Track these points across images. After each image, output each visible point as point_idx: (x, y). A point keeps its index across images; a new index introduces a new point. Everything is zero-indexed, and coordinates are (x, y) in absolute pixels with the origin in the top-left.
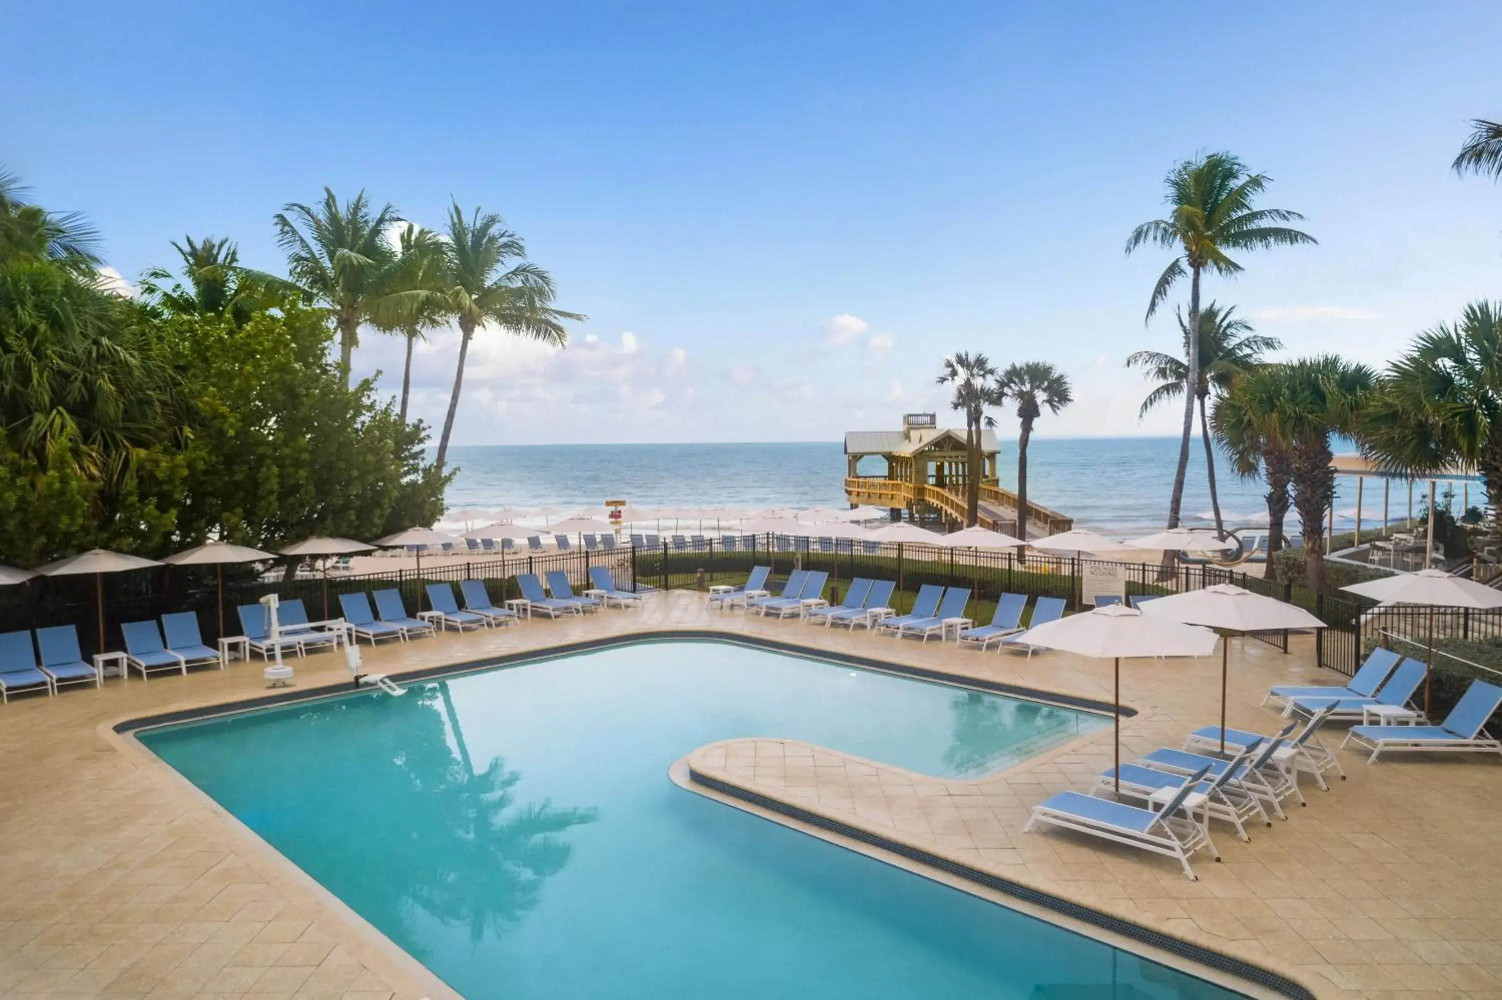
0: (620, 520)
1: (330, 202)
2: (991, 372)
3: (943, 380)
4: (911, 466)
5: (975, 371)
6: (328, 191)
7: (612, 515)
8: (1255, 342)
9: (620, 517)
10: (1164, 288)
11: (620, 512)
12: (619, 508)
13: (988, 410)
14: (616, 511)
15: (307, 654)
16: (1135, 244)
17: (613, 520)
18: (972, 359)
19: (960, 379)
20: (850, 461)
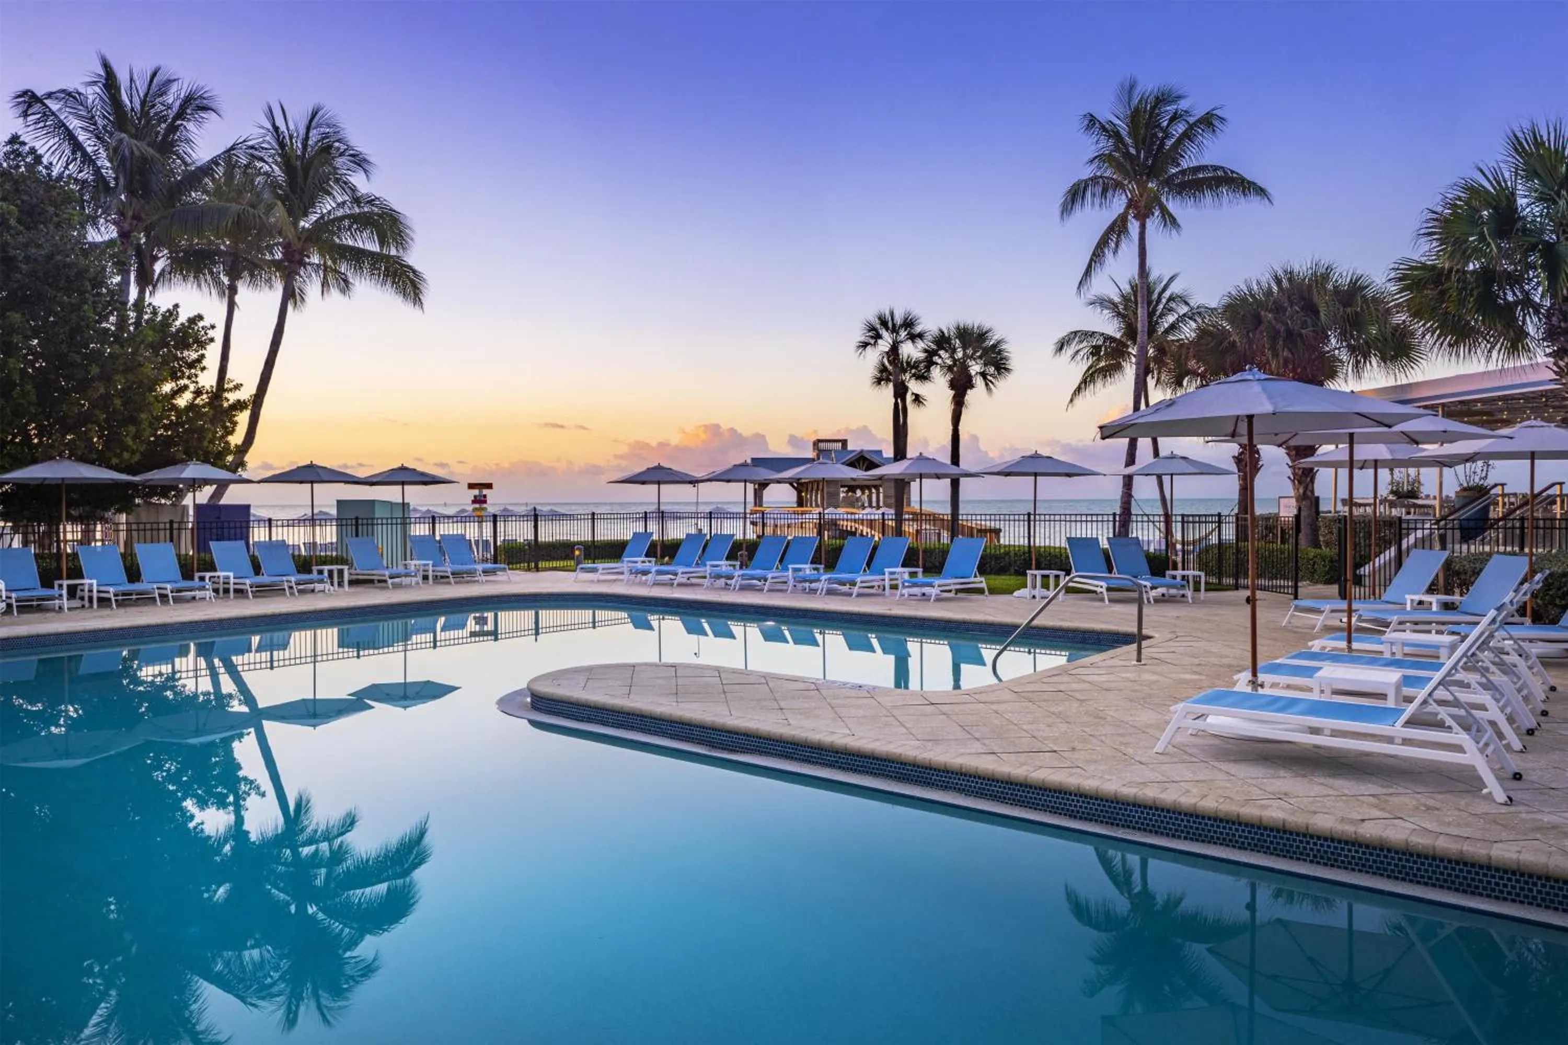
0: (485, 506)
1: (110, 82)
2: (921, 336)
3: (865, 345)
4: (823, 490)
5: (903, 334)
6: (106, 66)
7: (476, 500)
8: (1200, 313)
9: (485, 502)
10: (1103, 252)
11: (485, 496)
12: (485, 492)
13: (914, 386)
14: (480, 496)
15: (19, 612)
16: (1073, 203)
17: (477, 506)
18: (899, 320)
19: (884, 345)
20: (755, 490)
